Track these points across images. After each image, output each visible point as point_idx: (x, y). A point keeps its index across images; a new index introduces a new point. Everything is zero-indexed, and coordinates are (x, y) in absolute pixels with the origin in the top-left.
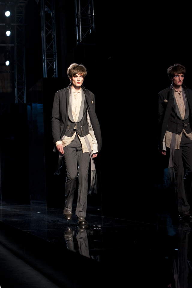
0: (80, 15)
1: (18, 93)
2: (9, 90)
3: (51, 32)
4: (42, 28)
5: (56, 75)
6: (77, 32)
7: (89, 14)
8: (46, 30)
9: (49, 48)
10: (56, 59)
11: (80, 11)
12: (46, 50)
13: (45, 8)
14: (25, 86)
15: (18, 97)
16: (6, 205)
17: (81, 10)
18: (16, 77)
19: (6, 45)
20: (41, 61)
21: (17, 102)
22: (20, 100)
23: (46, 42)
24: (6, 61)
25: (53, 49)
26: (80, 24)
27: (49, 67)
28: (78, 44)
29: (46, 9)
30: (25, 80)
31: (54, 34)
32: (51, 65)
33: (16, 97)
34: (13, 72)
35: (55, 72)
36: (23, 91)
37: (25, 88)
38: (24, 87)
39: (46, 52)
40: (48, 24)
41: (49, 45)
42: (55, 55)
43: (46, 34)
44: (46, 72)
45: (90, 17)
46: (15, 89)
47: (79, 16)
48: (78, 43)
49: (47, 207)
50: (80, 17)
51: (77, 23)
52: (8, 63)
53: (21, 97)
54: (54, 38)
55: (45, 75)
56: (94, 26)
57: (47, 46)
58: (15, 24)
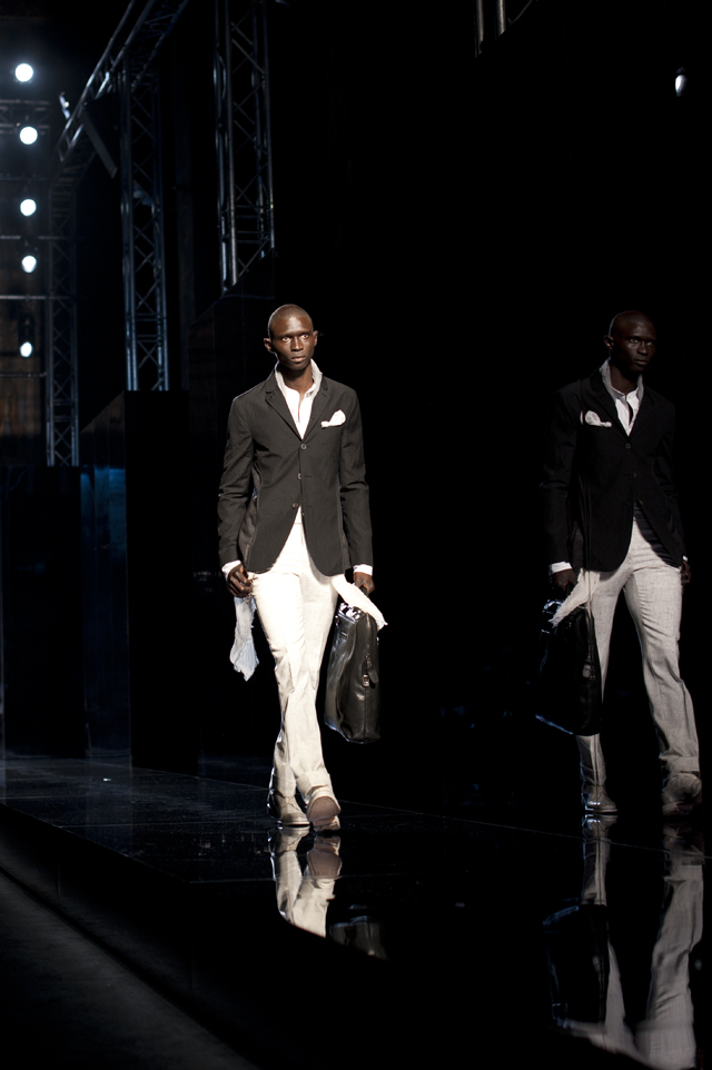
0: (232, 208)
1: (56, 437)
2: (31, 427)
3: (152, 259)
4: (126, 248)
5: (163, 383)
6: (224, 258)
7: (260, 207)
8: (136, 252)
9: (143, 305)
10: (165, 337)
11: (232, 197)
12: (137, 311)
13: (133, 191)
14: (77, 417)
15: (56, 448)
16: (18, 759)
17: (237, 194)
18: (50, 390)
19: (21, 297)
20: (122, 344)
21: (51, 462)
22: (59, 456)
23: (137, 289)
24: (21, 343)
25: (155, 309)
26: (233, 235)
27: (145, 359)
28: (227, 293)
29: (137, 194)
30: (75, 397)
31: (159, 266)
32: (149, 354)
33: (49, 448)
34: (41, 375)
35: (162, 375)
36: (70, 431)
37: (77, 422)
38: (74, 419)
39: (137, 317)
40: (143, 235)
41: (143, 297)
42: (162, 325)
43: (136, 265)
44: (135, 376)
45: (264, 216)
46: (48, 424)
47: (230, 211)
48: (225, 289)
49: (134, 765)
50: (232, 214)
51: (223, 233)
52: (26, 349)
53: (63, 448)
54: (158, 277)
55: (133, 383)
56: (273, 239)
57: (137, 300)
58: (48, 238)
